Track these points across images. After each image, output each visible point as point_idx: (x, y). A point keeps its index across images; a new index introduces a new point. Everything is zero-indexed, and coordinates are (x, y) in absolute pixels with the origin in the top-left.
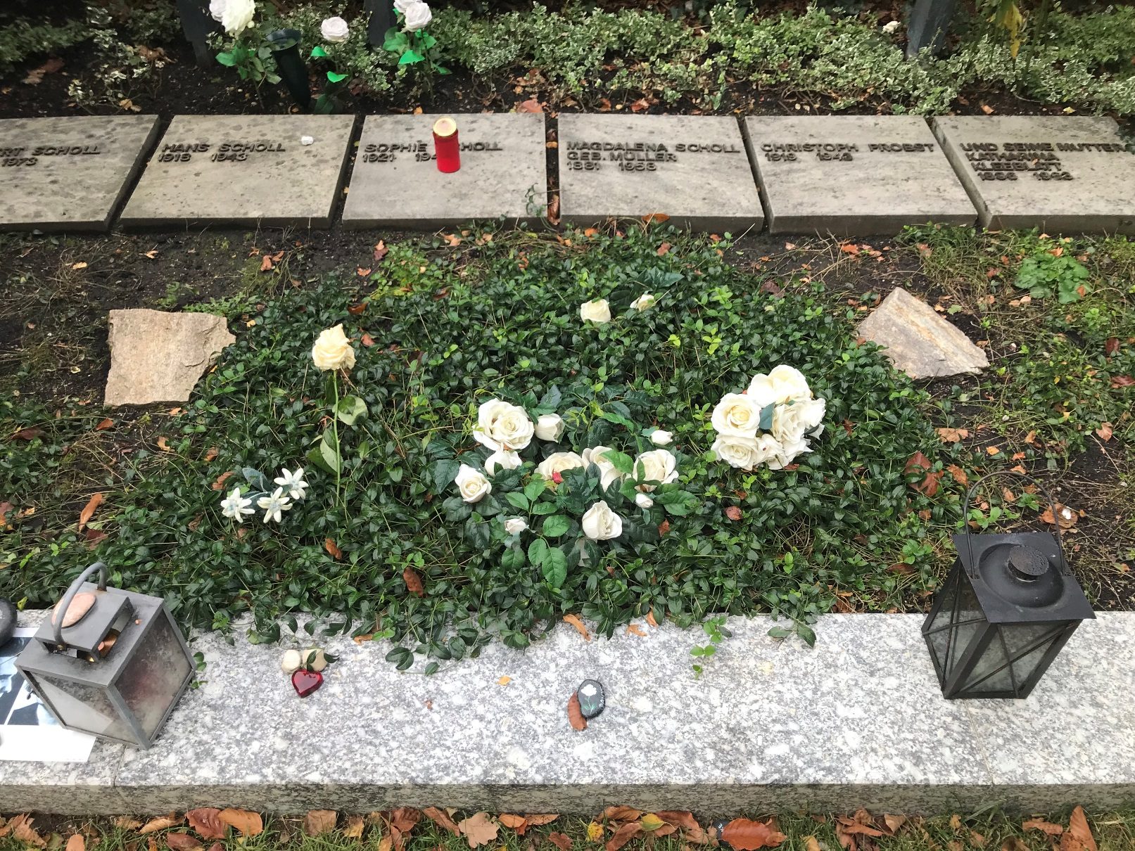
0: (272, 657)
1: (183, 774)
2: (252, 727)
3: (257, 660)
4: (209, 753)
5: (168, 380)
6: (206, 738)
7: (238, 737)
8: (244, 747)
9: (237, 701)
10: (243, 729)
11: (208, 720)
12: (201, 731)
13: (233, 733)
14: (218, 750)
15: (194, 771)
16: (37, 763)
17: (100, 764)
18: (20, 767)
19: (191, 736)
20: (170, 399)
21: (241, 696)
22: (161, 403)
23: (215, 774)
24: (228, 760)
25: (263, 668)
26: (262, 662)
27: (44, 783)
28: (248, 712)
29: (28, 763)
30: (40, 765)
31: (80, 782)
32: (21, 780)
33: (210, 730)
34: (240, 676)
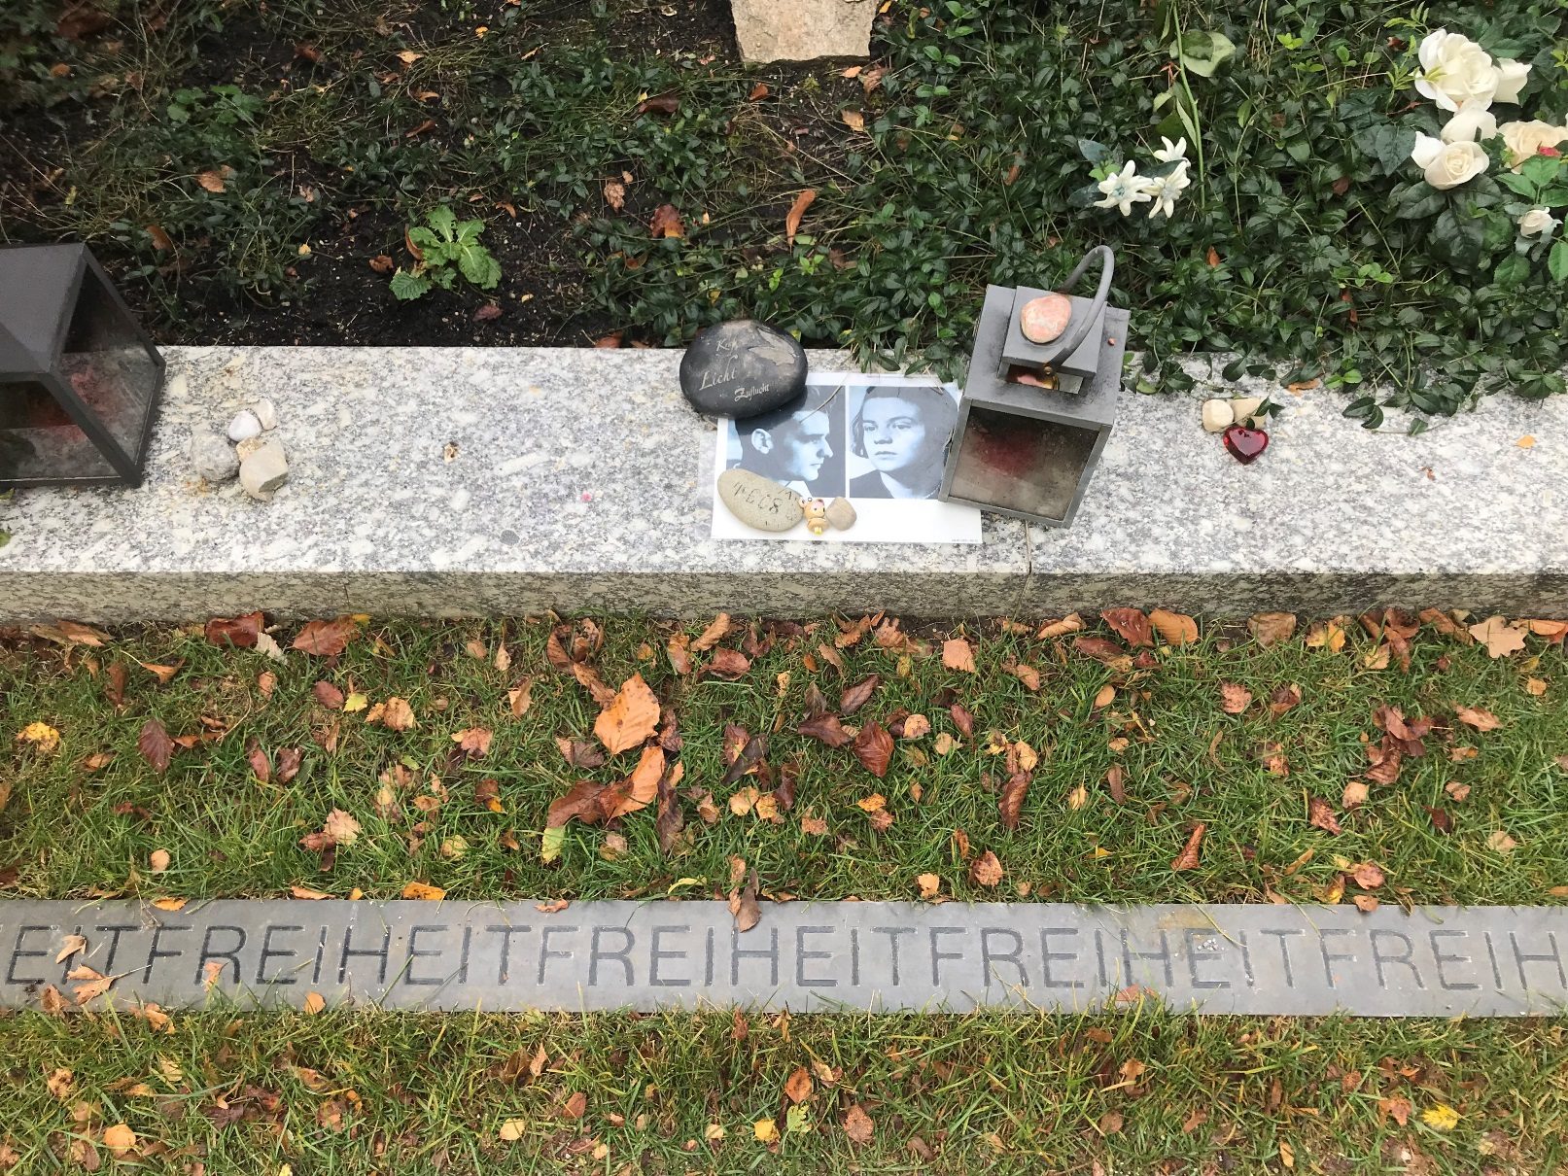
0: (1179, 412)
1: (1122, 559)
2: (1191, 501)
3: (1159, 414)
4: (1146, 534)
5: (829, 22)
6: (1132, 515)
7: (1177, 514)
8: (1192, 527)
9: (1154, 468)
10: (1178, 503)
11: (1124, 492)
12: (1122, 506)
13: (1168, 509)
14: (1156, 531)
15: (1135, 556)
16: (915, 545)
17: (1001, 547)
18: (894, 550)
19: (1110, 512)
20: (842, 52)
21: (1157, 462)
22: (829, 59)
23: (1167, 560)
24: (1176, 542)
25: (1172, 426)
26: (1169, 418)
27: (935, 570)
28: (1176, 482)
29: (903, 545)
30: (921, 548)
31: (984, 569)
32: (901, 567)
33: (1134, 505)
34: (1145, 436)
